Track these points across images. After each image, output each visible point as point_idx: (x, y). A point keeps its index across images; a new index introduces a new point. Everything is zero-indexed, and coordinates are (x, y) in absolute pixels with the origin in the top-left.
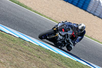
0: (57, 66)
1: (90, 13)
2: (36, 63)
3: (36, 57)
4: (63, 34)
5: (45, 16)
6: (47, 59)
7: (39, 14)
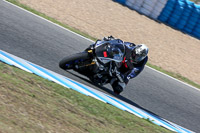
0: (68, 112)
1: (132, 9)
2: (27, 108)
3: (27, 97)
4: (105, 62)
5: (44, 16)
6: (49, 99)
7: (32, 11)
